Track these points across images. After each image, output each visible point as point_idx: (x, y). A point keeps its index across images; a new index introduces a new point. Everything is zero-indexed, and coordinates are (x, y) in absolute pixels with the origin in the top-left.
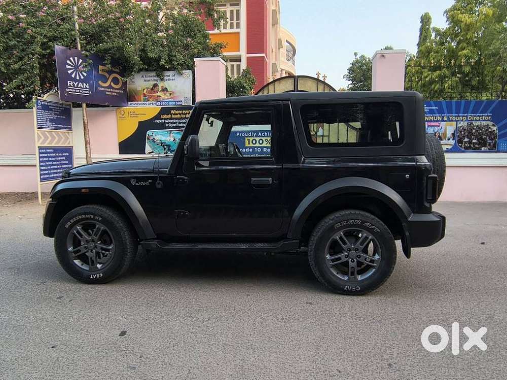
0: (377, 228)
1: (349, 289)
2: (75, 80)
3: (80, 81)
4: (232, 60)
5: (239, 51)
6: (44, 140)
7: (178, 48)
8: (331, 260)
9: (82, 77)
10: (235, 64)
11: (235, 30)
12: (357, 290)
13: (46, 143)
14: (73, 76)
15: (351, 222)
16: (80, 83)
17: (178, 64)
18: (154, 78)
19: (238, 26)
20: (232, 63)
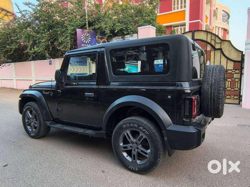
0: (147, 132)
1: (132, 168)
2: (85, 43)
3: (88, 44)
4: (181, 26)
5: (185, 20)
6: (77, 70)
7: (131, 23)
8: (123, 147)
9: (88, 42)
10: (183, 27)
11: (183, 9)
12: (136, 170)
13: (78, 72)
14: (84, 42)
15: (132, 125)
16: (87, 45)
17: (131, 31)
18: (121, 39)
19: (185, 7)
20: (181, 27)
